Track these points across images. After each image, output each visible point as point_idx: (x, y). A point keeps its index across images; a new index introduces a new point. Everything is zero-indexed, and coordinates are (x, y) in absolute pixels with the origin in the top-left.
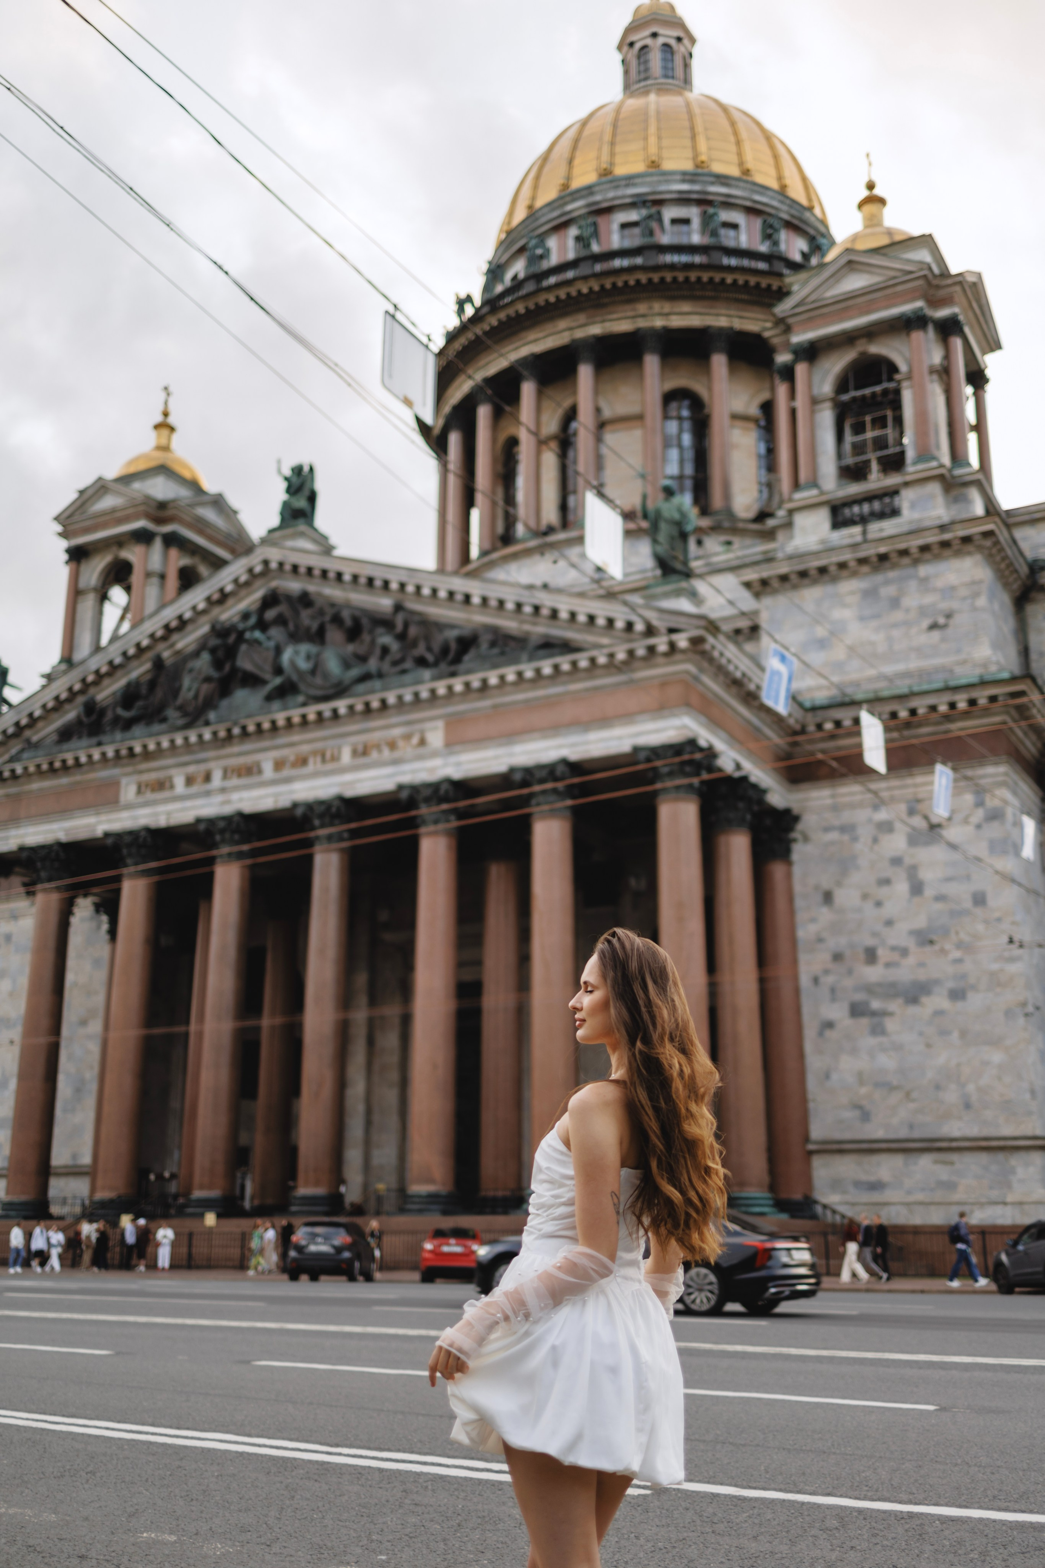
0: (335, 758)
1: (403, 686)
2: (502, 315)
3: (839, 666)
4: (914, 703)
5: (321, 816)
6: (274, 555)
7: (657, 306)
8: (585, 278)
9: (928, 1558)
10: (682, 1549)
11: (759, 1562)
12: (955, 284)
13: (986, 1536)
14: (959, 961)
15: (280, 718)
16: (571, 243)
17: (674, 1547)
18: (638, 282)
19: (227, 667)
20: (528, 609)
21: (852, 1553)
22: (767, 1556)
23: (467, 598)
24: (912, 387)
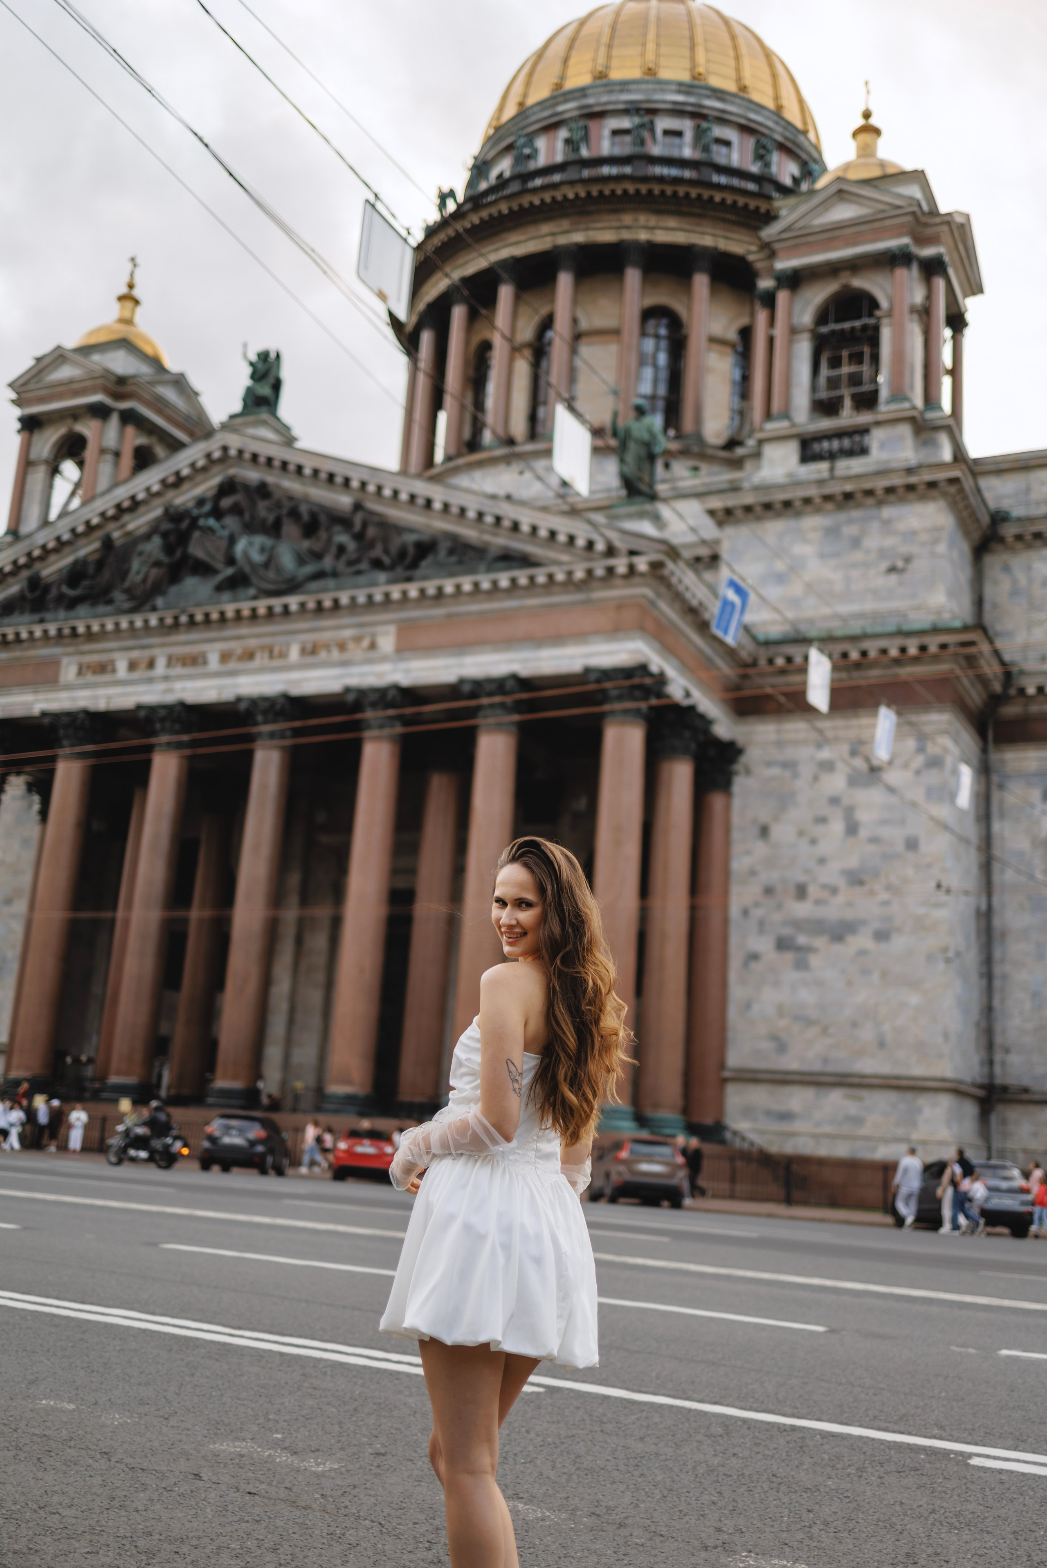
0: (283, 655)
1: (357, 587)
2: (485, 214)
3: (795, 602)
4: (867, 645)
5: (265, 712)
6: (234, 442)
7: (643, 219)
8: (572, 183)
9: (807, 1470)
10: (570, 1445)
11: (644, 1462)
12: (943, 223)
13: (865, 1453)
14: (886, 903)
15: (230, 610)
16: (560, 145)
17: (563, 1443)
18: (625, 192)
19: (178, 553)
20: (489, 519)
21: (734, 1460)
22: (652, 1457)
23: (429, 503)
24: (891, 325)
